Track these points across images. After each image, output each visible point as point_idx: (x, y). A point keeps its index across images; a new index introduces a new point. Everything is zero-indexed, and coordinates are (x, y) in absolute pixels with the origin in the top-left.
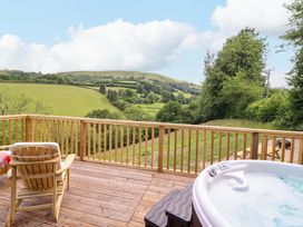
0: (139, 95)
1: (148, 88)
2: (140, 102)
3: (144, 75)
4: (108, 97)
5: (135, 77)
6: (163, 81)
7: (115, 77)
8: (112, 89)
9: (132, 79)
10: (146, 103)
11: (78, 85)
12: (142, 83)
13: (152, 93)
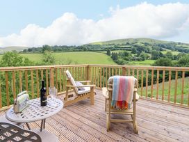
0: (133, 55)
1: (140, 49)
2: (134, 60)
3: (136, 40)
4: (112, 57)
5: (130, 42)
6: (152, 43)
7: (116, 43)
8: (114, 52)
9: (128, 44)
10: (139, 60)
11: (94, 51)
12: (136, 46)
13: (143, 53)
